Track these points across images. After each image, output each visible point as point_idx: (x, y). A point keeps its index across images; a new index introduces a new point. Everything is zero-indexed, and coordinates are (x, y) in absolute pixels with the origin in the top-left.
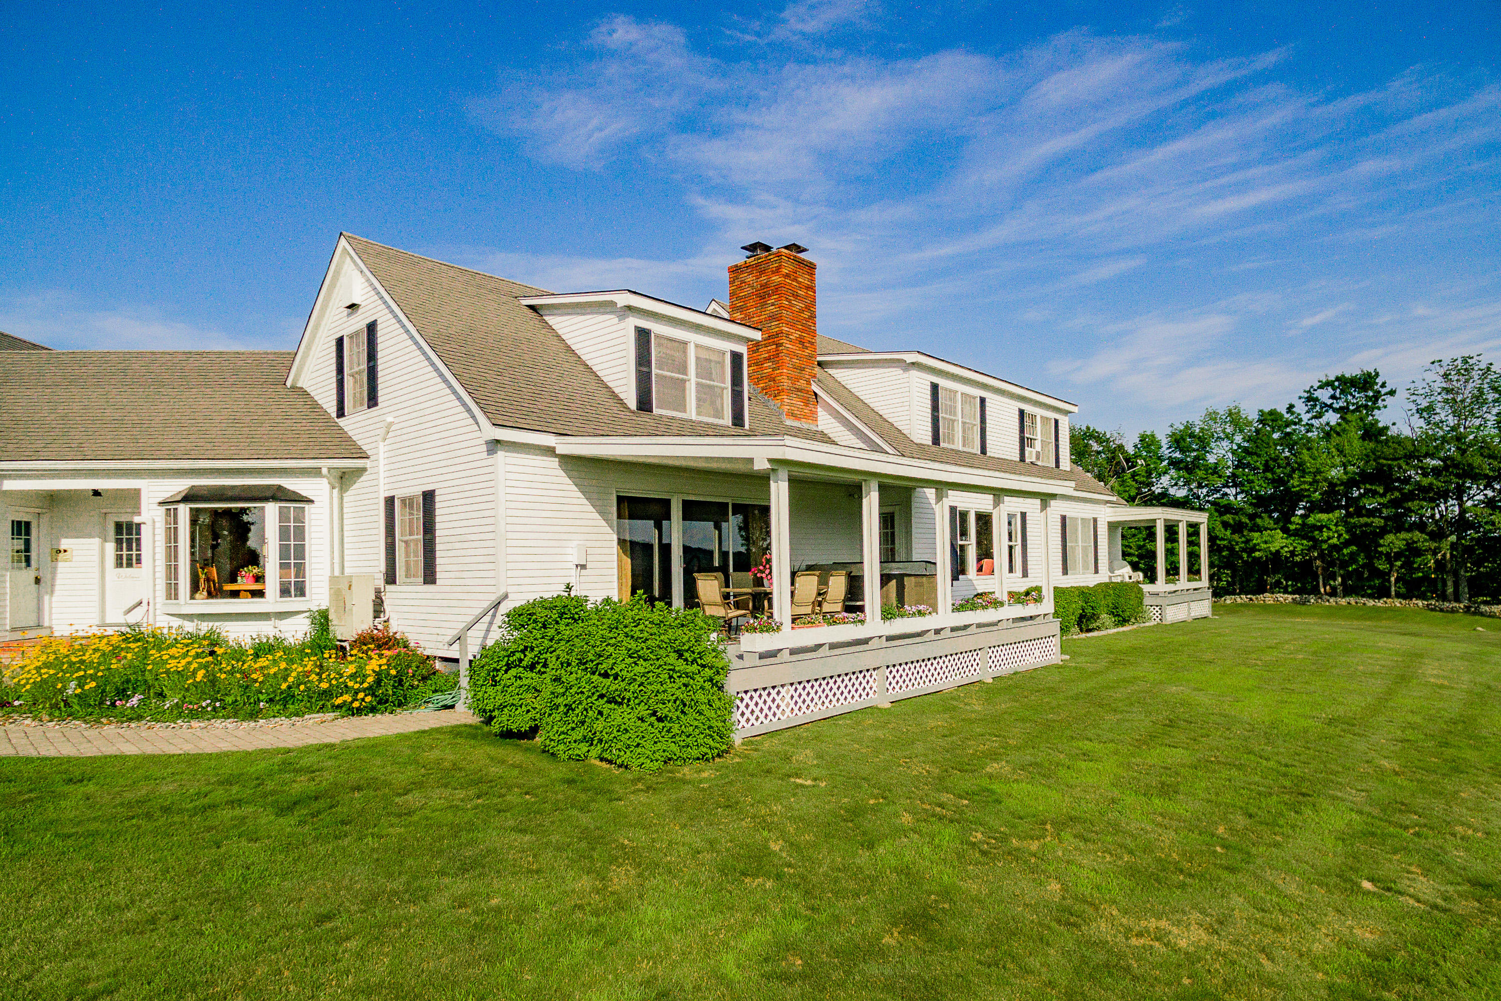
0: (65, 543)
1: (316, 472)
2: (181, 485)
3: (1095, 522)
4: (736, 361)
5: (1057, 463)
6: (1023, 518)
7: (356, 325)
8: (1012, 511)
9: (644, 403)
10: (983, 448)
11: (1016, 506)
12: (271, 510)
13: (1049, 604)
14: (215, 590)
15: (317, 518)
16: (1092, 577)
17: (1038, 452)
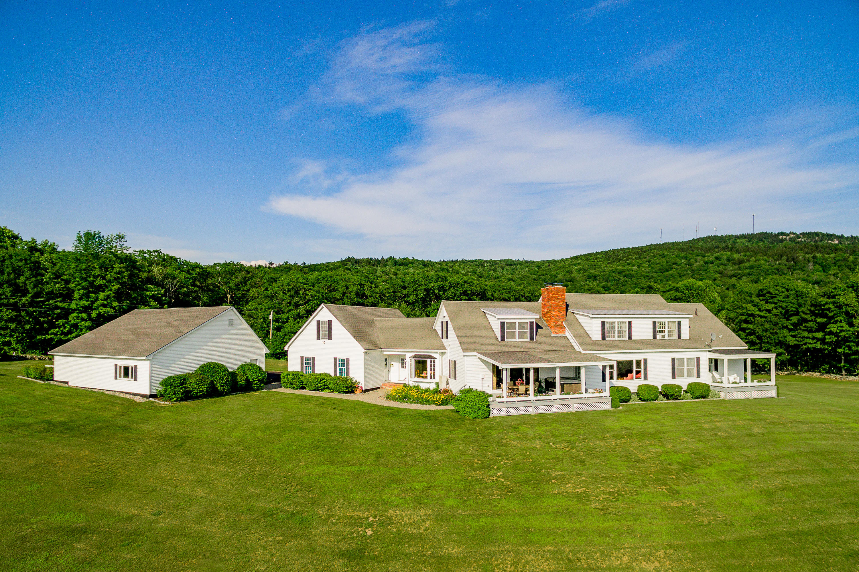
0: (392, 363)
1: (437, 353)
2: (413, 354)
3: (698, 359)
4: (531, 323)
5: (679, 337)
6: (645, 360)
7: (445, 320)
8: (638, 359)
9: (503, 339)
10: (630, 338)
11: (640, 357)
12: (429, 360)
13: (607, 393)
14: (419, 376)
15: (437, 362)
16: (694, 380)
17: (666, 333)
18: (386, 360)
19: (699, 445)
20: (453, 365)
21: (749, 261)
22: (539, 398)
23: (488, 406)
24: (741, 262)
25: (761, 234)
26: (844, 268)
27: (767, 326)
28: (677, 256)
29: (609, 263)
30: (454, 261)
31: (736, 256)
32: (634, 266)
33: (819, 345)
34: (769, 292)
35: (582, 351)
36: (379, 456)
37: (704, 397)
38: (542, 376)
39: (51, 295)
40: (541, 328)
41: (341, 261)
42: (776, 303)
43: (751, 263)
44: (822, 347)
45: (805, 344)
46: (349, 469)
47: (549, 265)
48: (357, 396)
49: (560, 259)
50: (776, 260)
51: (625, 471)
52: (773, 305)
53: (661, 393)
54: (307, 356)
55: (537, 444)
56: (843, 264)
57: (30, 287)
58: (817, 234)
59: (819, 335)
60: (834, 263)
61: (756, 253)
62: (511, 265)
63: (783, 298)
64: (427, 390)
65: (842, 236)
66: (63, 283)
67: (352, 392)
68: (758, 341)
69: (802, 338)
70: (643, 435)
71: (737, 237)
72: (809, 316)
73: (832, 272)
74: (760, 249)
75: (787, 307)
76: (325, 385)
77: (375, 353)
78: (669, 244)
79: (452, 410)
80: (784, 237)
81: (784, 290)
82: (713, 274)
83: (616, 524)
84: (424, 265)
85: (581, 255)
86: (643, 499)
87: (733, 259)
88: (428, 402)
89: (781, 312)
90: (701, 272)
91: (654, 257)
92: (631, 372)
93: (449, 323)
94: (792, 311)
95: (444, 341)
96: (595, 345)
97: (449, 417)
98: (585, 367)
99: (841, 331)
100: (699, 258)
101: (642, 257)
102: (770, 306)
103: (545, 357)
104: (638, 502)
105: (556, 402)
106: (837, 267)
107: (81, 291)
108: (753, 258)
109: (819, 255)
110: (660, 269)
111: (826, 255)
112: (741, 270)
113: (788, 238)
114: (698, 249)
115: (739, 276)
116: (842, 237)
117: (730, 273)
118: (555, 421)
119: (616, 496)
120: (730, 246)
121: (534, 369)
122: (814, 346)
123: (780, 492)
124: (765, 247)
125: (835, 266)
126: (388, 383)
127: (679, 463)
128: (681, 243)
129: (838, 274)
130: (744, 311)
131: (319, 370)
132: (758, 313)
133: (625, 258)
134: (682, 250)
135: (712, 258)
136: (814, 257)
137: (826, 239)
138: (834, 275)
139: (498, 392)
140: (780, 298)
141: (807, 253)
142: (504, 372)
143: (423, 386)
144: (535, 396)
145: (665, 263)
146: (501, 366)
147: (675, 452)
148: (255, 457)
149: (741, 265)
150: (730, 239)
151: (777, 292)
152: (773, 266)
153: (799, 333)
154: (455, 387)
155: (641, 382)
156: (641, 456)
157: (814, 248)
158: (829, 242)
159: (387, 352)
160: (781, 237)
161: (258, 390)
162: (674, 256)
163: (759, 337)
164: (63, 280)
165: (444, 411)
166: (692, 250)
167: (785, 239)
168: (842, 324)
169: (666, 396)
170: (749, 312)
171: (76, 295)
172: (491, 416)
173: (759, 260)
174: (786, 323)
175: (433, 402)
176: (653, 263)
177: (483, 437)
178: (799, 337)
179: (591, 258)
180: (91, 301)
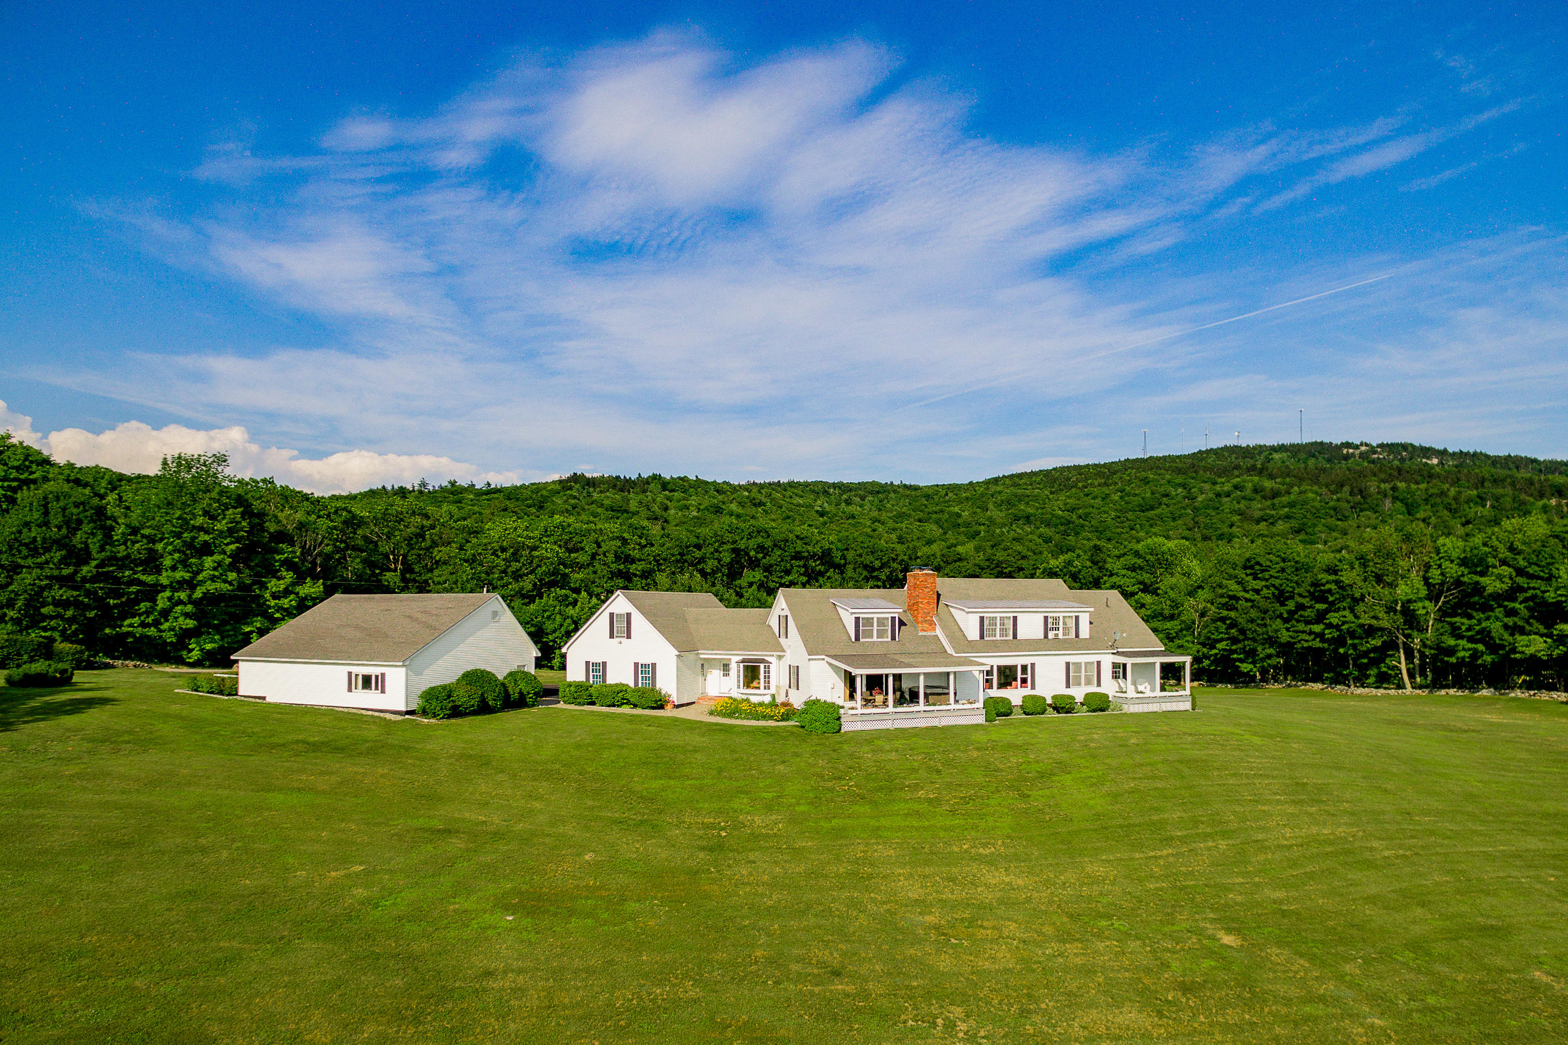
0: (710, 670)
1: (772, 656)
2: (740, 658)
3: (1099, 663)
4: (893, 619)
5: (1077, 636)
6: (1033, 665)
7: (783, 613)
8: (1024, 663)
9: (857, 639)
10: (1015, 636)
11: (1027, 661)
12: (762, 666)
13: (980, 705)
14: (748, 687)
15: (773, 668)
16: (1093, 689)
17: (1060, 633)
18: (702, 665)
19: (1066, 755)
20: (795, 673)
21: (1289, 493)
22: (899, 709)
23: (839, 718)
24: (1275, 494)
25: (1312, 444)
26: (1441, 507)
27: (1254, 614)
28: (1169, 482)
29: (1052, 493)
30: (774, 484)
31: (1268, 484)
32: (1094, 498)
33: (1317, 644)
34: (1258, 563)
35: (954, 654)
36: (720, 771)
37: (1102, 710)
38: (906, 685)
39: (125, 562)
40: (905, 625)
41: (561, 482)
42: (1267, 580)
43: (1292, 497)
44: (1321, 645)
45: (1299, 642)
46: (690, 782)
47: (947, 494)
48: (668, 712)
49: (967, 482)
50: (1333, 493)
51: (980, 779)
52: (1264, 583)
53: (1050, 705)
54: (595, 661)
55: (893, 756)
56: (1438, 500)
57: (94, 549)
58: (1404, 447)
59: (1317, 628)
60: (1426, 500)
61: (1301, 479)
62: (878, 492)
63: (1278, 572)
64: (761, 704)
65: (1445, 450)
66: (145, 541)
67: (661, 707)
68: (1241, 637)
69: (1297, 632)
70: (1010, 746)
71: (1274, 449)
72: (1308, 599)
73: (1421, 515)
74: (1308, 474)
75: (1281, 585)
76: (623, 699)
77: (691, 656)
78: (1158, 459)
79: (797, 726)
80: (1351, 451)
81: (1278, 559)
82: (1229, 515)
83: (963, 822)
84: (718, 491)
85: (1004, 476)
86: (992, 802)
87: (1263, 490)
88: (764, 717)
89: (1273, 594)
90: (1208, 511)
91: (1130, 482)
92: (1015, 679)
93: (790, 619)
94: (1288, 592)
95: (782, 640)
96: (971, 646)
97: (792, 733)
98: (955, 673)
99: (1344, 623)
100: (1207, 486)
101: (1110, 481)
102: (1258, 584)
103: (906, 661)
104: (988, 805)
105: (918, 715)
106: (1430, 506)
107: (176, 556)
108: (1296, 488)
109: (1401, 485)
110: (1140, 505)
111: (1412, 485)
112: (1275, 510)
113: (1357, 452)
114: (1206, 469)
115: (1271, 521)
116: (1445, 452)
117: (1257, 514)
118: (916, 735)
119: (965, 800)
120: (1259, 466)
121: (894, 675)
122: (1310, 644)
123: (1127, 795)
124: (1317, 468)
125: (1427, 504)
126: (704, 697)
127: (1038, 772)
128: (1178, 457)
129: (1430, 518)
130: (1224, 591)
131: (611, 679)
132: (1242, 594)
133: (1080, 485)
134: (1179, 471)
135: (1227, 487)
136: (1394, 489)
137: (1419, 456)
138: (1424, 520)
139: (852, 704)
140: (1273, 572)
141: (1384, 481)
142: (858, 680)
143: (754, 699)
144: (894, 707)
145: (1148, 495)
146: (855, 672)
147: (1037, 762)
148: (580, 774)
149: (1276, 501)
150: (1260, 453)
151: (1268, 563)
152: (1327, 503)
153: (1293, 626)
154: (797, 700)
155: (1027, 691)
156: (1001, 766)
157: (1396, 474)
158: (1424, 460)
159: (705, 655)
160: (1345, 451)
161: (533, 705)
162: (1164, 482)
163: (1242, 631)
164: (143, 536)
165: (786, 726)
166: (1196, 472)
167: (1352, 454)
168: (1344, 613)
169: (1057, 709)
170: (1230, 593)
171: (168, 562)
172: (842, 731)
173: (1305, 492)
174: (1283, 610)
175: (771, 718)
176: (1128, 495)
177: (834, 751)
178: (1294, 631)
179: (1021, 482)
180: (193, 572)
